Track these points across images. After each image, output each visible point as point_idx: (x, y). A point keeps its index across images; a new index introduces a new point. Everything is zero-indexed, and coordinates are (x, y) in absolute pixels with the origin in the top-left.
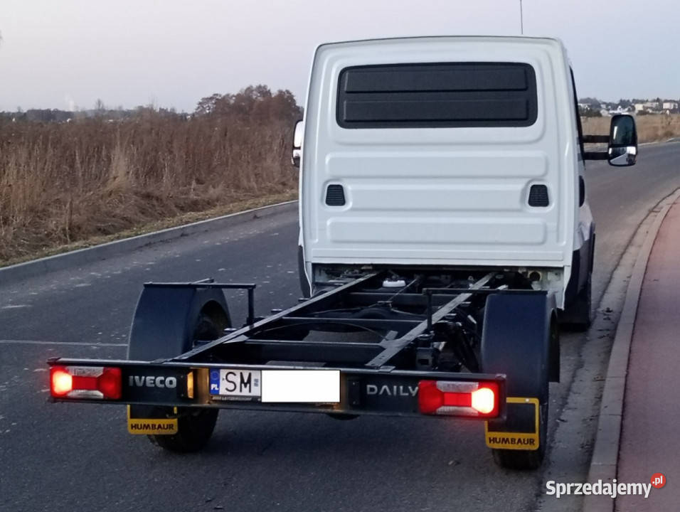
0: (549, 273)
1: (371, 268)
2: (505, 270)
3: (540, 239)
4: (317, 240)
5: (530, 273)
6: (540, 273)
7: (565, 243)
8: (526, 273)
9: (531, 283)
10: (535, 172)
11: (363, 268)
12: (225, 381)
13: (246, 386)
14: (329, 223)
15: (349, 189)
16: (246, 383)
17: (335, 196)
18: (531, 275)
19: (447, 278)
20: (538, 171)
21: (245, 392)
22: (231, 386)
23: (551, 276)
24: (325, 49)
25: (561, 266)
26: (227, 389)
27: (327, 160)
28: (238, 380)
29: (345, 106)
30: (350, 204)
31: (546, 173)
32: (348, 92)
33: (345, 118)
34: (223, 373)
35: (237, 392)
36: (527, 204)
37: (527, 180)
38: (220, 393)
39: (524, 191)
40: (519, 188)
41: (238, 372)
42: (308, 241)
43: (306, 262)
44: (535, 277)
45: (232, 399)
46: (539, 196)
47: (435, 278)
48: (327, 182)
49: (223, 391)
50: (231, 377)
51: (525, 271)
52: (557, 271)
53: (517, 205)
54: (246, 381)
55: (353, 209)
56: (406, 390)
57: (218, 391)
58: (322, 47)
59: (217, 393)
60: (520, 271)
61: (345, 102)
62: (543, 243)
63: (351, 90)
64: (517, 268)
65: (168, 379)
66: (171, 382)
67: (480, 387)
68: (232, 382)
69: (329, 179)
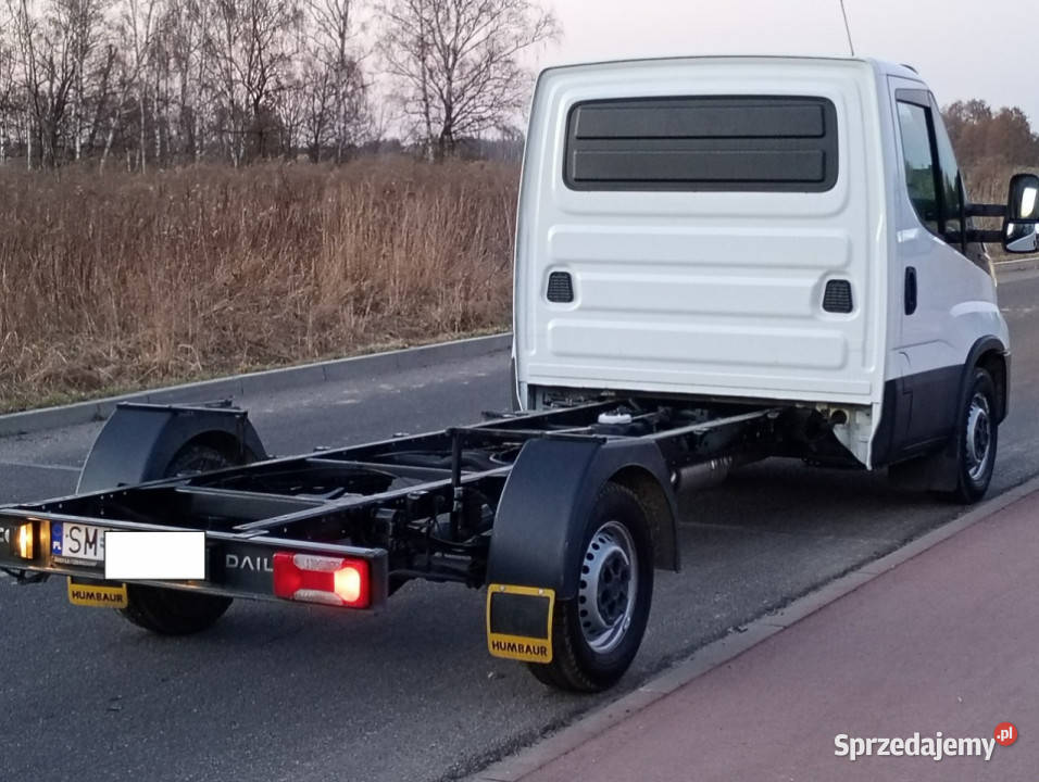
0: (858, 413)
1: (613, 394)
2: (798, 406)
3: (837, 361)
4: (534, 352)
5: (832, 411)
6: (847, 413)
7: (873, 369)
8: (827, 411)
9: (832, 426)
10: (832, 262)
11: (603, 394)
12: (69, 538)
13: (91, 547)
14: (550, 326)
15: (579, 278)
16: (91, 543)
17: (560, 288)
18: (835, 414)
19: (702, 414)
20: (837, 260)
21: (90, 555)
22: (75, 546)
23: (860, 418)
24: (554, 75)
25: (869, 403)
26: (70, 549)
27: (551, 233)
28: (82, 538)
29: (574, 158)
30: (579, 301)
31: (847, 264)
32: (579, 138)
33: (574, 176)
34: (67, 528)
35: (81, 555)
36: (821, 308)
37: (820, 273)
38: (63, 554)
39: (816, 288)
40: (809, 284)
41: (83, 528)
42: (523, 354)
43: (519, 383)
44: (840, 417)
45: (76, 562)
46: (838, 297)
47: (689, 412)
48: (550, 267)
49: (66, 552)
50: (75, 534)
51: (825, 407)
52: (868, 410)
53: (805, 309)
54: (91, 540)
55: (581, 309)
57: (61, 551)
58: (547, 73)
59: (59, 553)
60: (819, 409)
61: (575, 153)
62: (842, 367)
63: (582, 135)
64: (814, 403)
67: (344, 565)
68: (76, 540)
69: (551, 262)
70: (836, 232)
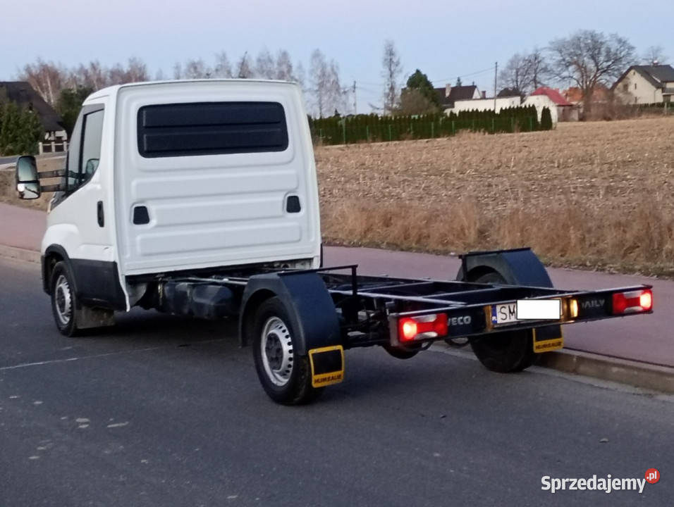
0: (297, 264)
3: (296, 238)
4: (128, 255)
6: (290, 265)
10: (290, 187)
12: (500, 313)
13: (512, 315)
14: (138, 239)
15: (152, 209)
17: (141, 216)
20: (292, 185)
21: (513, 319)
22: (504, 316)
23: (298, 266)
24: (123, 91)
25: (312, 257)
26: (502, 319)
27: (134, 183)
28: (507, 312)
29: (145, 139)
30: (153, 222)
31: (297, 188)
32: (146, 127)
33: (145, 149)
34: (498, 308)
35: (508, 320)
36: (286, 211)
37: (285, 193)
38: (498, 322)
39: (283, 201)
40: (280, 200)
41: (507, 306)
42: (121, 257)
43: (121, 276)
45: (506, 325)
46: (293, 205)
48: (134, 204)
49: (499, 321)
50: (503, 310)
51: (278, 264)
52: (302, 262)
53: (279, 213)
54: (512, 311)
55: (158, 226)
56: (598, 303)
57: (496, 322)
59: (495, 322)
61: (145, 136)
62: (298, 240)
63: (149, 125)
65: (466, 317)
66: (467, 320)
68: (504, 314)
69: (135, 201)
70: (289, 171)
